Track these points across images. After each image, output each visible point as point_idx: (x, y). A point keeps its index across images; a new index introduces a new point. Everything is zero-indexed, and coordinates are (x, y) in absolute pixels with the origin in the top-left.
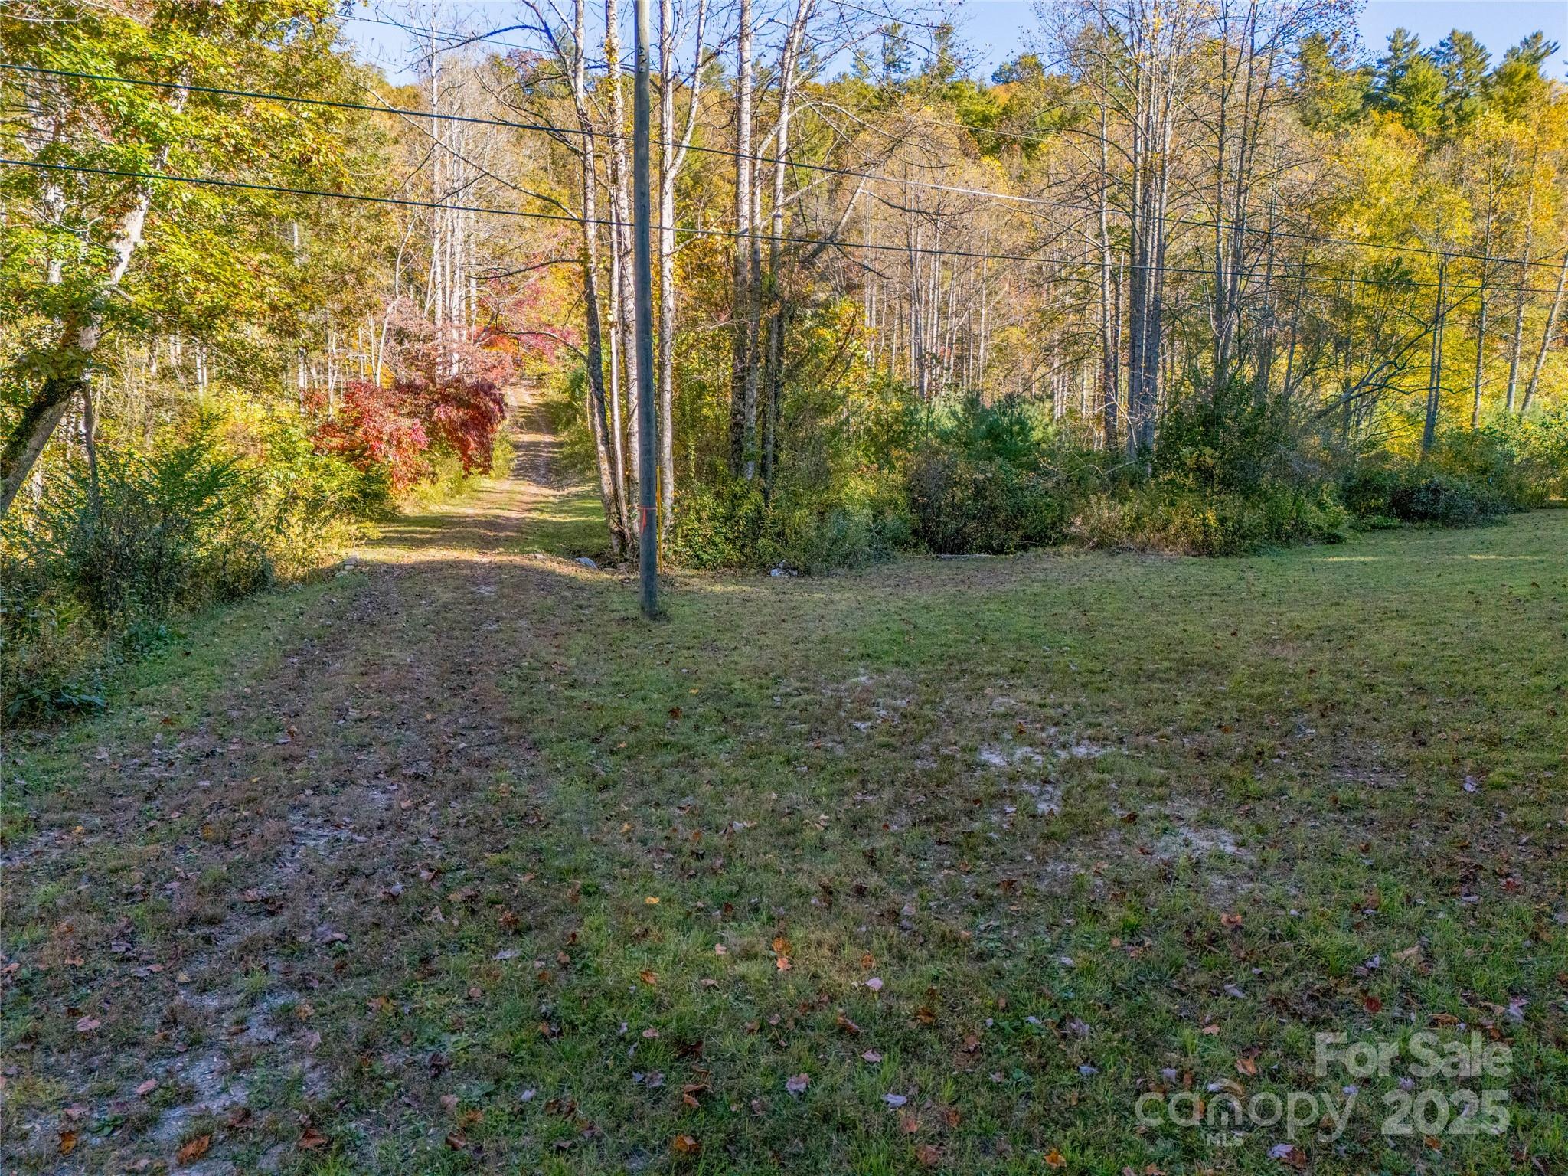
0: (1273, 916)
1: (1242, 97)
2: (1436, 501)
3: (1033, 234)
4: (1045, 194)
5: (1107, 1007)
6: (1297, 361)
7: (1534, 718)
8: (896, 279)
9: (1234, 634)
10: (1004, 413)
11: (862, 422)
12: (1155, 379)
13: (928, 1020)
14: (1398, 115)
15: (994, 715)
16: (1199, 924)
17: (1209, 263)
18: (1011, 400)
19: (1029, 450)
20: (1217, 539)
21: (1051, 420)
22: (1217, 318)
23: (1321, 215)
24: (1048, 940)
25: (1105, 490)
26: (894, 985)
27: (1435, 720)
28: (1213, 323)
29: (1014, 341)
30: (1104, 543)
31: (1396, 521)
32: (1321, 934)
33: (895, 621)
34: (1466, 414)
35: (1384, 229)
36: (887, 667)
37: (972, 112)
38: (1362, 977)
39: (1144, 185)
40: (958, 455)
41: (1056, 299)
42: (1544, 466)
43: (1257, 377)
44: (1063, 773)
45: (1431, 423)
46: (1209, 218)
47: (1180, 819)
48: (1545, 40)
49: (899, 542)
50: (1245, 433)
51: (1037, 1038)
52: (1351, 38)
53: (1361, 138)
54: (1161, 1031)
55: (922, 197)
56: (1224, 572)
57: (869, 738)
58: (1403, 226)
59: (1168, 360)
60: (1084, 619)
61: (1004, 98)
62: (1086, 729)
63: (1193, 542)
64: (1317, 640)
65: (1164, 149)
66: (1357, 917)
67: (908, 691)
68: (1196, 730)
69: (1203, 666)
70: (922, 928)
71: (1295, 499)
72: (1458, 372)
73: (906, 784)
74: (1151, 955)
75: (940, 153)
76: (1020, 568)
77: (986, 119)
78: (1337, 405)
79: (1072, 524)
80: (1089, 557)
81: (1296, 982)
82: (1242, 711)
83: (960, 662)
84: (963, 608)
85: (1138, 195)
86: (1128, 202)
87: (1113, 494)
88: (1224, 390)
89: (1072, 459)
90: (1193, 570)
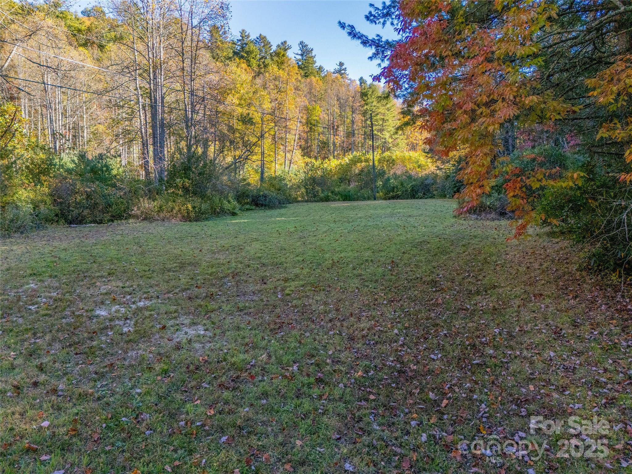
0: (218, 354)
1: (190, 44)
2: (265, 200)
3: (106, 85)
4: (110, 68)
5: (156, 405)
6: (217, 148)
7: (297, 271)
8: (37, 97)
9: (201, 251)
10: (98, 162)
11: (24, 163)
12: (164, 151)
13: (74, 433)
14: (245, 61)
15: (101, 294)
16: (191, 363)
17: (182, 106)
18: (101, 156)
19: (111, 178)
20: (192, 215)
21: (121, 166)
22: (187, 128)
23: (222, 93)
24: (130, 384)
25: (146, 196)
26: (56, 422)
27: (268, 275)
28: (185, 130)
29: (100, 130)
30: (147, 218)
31: (254, 207)
32: (235, 357)
33: (48, 257)
34: (273, 170)
35: (243, 102)
36: (45, 279)
37: (72, 26)
38: (249, 369)
39: (153, 71)
40: (77, 180)
41: (119, 114)
42: (296, 188)
43: (203, 153)
44: (134, 314)
45: (262, 173)
46: (180, 89)
47: (183, 324)
48: (288, 44)
49: (47, 220)
50: (200, 174)
51: (126, 426)
52: (227, 29)
53: (233, 67)
54: (178, 408)
55: (49, 60)
56: (195, 227)
57: (37, 312)
58: (249, 101)
59: (169, 144)
60: (140, 249)
61: (88, 23)
62: (143, 294)
63: (183, 216)
64: (230, 250)
65: (160, 58)
66: (247, 348)
67: (57, 288)
68: (188, 289)
69: (190, 264)
70: (69, 393)
71: (220, 199)
72: (269, 155)
73: (58, 331)
74: (173, 380)
75: (57, 42)
76: (110, 229)
77: (79, 31)
78: (232, 165)
79: (133, 210)
80: (141, 224)
81: (227, 376)
82: (205, 279)
83: (83, 273)
84: (84, 249)
85: (151, 75)
86: (147, 77)
87: (150, 198)
88: (191, 157)
89: (131, 183)
90: (184, 227)
